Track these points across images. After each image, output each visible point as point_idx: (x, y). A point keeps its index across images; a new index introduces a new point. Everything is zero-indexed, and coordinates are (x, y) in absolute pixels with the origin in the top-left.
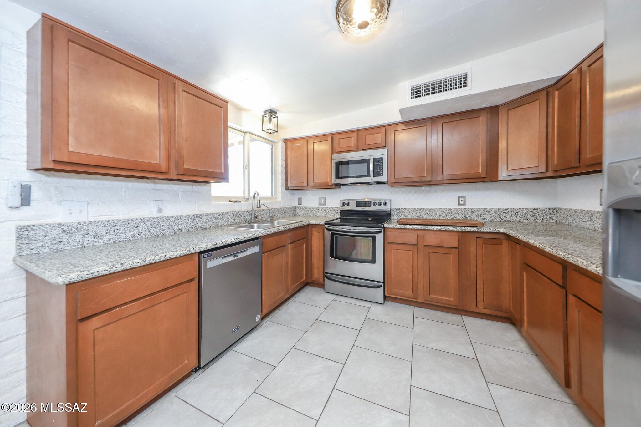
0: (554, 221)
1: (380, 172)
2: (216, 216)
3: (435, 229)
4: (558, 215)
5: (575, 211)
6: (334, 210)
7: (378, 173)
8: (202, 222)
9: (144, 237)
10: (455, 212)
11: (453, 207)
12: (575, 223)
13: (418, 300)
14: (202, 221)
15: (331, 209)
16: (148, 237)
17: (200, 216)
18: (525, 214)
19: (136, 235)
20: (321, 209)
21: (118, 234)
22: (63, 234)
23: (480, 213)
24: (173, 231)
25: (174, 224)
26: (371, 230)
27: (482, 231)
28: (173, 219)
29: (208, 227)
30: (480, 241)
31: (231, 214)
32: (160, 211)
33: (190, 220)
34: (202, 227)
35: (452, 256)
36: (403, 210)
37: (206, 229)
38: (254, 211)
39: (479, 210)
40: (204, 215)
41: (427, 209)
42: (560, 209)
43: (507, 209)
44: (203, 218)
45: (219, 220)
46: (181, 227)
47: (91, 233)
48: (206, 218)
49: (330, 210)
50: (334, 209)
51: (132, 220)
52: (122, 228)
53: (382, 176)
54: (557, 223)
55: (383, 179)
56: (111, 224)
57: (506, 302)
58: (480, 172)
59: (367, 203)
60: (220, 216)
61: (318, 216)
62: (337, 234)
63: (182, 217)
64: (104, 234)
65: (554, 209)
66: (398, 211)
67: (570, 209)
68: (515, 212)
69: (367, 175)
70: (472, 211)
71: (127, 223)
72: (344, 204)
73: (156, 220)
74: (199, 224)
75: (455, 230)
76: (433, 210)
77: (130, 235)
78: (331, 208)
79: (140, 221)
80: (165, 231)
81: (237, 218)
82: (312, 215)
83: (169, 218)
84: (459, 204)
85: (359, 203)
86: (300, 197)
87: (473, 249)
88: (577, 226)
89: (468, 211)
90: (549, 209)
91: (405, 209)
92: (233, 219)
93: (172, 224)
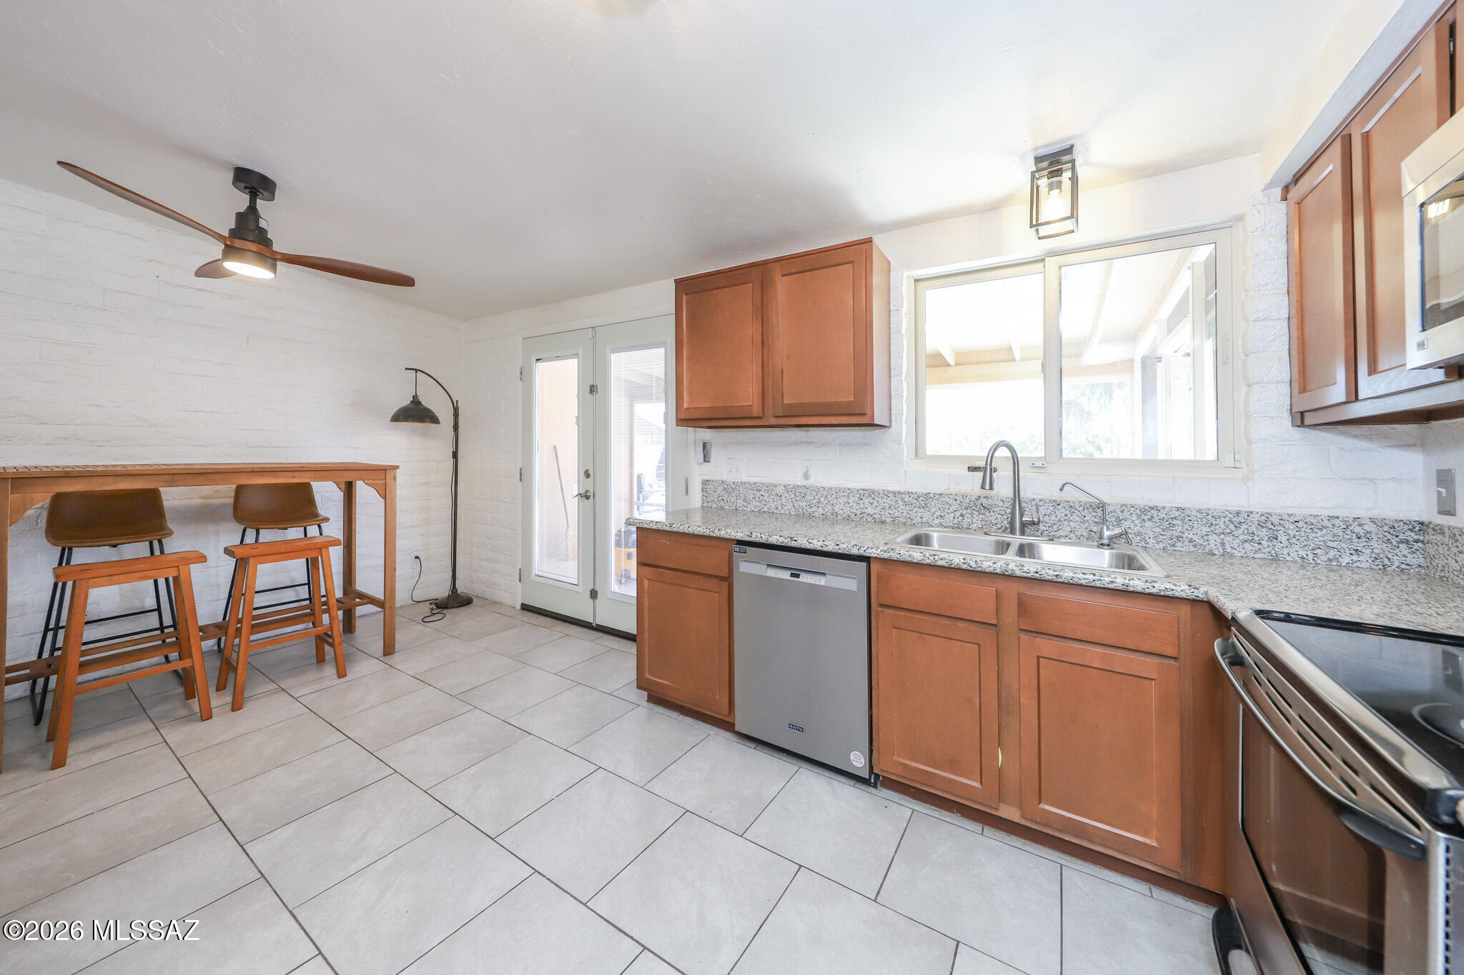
2: (907, 498)
8: (876, 506)
9: (788, 512)
14: (876, 504)
16: (793, 513)
17: (872, 493)
19: (780, 508)
21: (763, 502)
22: (724, 493)
24: (824, 513)
25: (827, 501)
28: (824, 492)
29: (888, 520)
31: (951, 501)
32: (806, 476)
33: (852, 499)
34: (876, 516)
37: (883, 522)
38: (1019, 501)
40: (880, 492)
44: (877, 499)
45: (915, 510)
46: (836, 508)
47: (742, 496)
48: (884, 500)
51: (776, 486)
52: (766, 495)
60: (919, 500)
63: (838, 490)
64: (751, 499)
73: (801, 490)
74: (870, 510)
77: (773, 505)
79: (783, 488)
80: (813, 509)
81: (972, 514)
83: (817, 490)
92: (958, 514)
93: (822, 499)
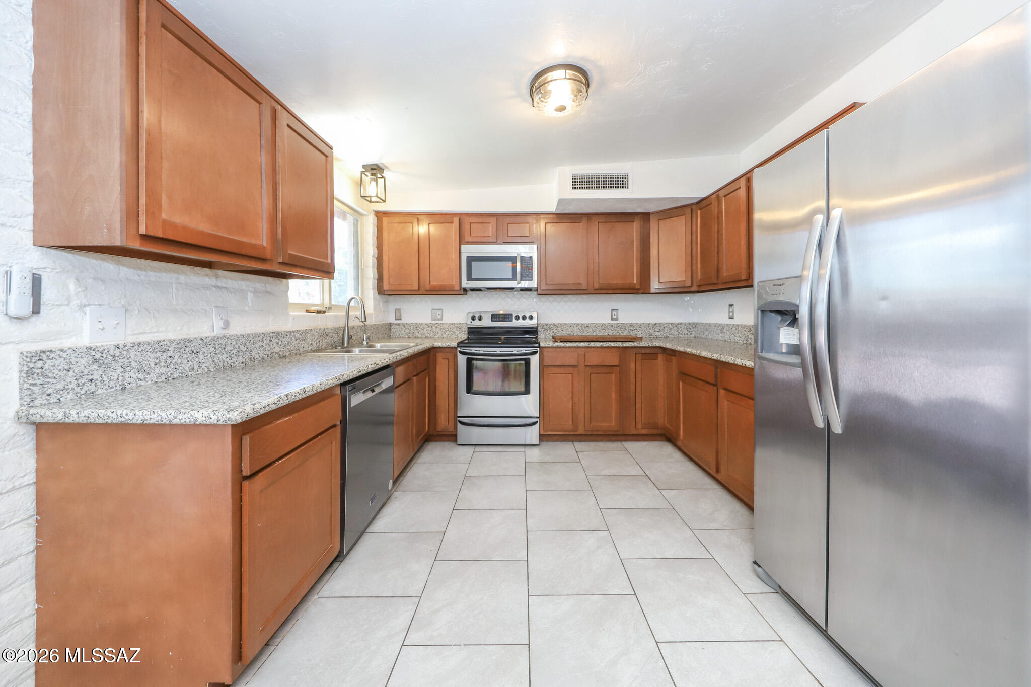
0: (693, 335)
1: (529, 274)
2: (297, 335)
3: (597, 346)
4: (696, 330)
5: (710, 325)
6: (457, 327)
7: (527, 276)
8: (281, 345)
9: (206, 370)
10: (608, 327)
11: (606, 322)
12: (710, 336)
13: (579, 433)
14: (280, 343)
15: (452, 326)
16: (212, 370)
17: (278, 334)
18: (670, 329)
19: (196, 368)
20: (436, 326)
21: (172, 366)
22: (94, 367)
23: (632, 328)
24: (244, 361)
25: (245, 349)
26: (523, 351)
27: (641, 345)
28: (243, 340)
29: (287, 354)
30: (639, 356)
31: (315, 333)
32: (227, 324)
33: (265, 342)
34: (281, 353)
35: (613, 376)
36: (551, 326)
37: (285, 357)
38: (348, 328)
39: (631, 325)
40: (283, 333)
41: (578, 324)
42: (697, 323)
43: (656, 324)
44: (281, 339)
45: (301, 343)
46: (253, 354)
47: (134, 364)
48: (285, 339)
49: (450, 327)
50: (456, 325)
51: (190, 341)
52: (177, 355)
53: (532, 280)
54: (695, 337)
55: (534, 284)
56: (161, 347)
57: (662, 419)
58: (635, 282)
59: (507, 317)
60: (302, 335)
61: (431, 337)
62: (477, 359)
63: (255, 335)
64: (152, 365)
65: (693, 324)
66: (545, 327)
67: (706, 324)
68: (662, 327)
69: (511, 277)
70: (624, 326)
71: (183, 344)
72: (473, 318)
73: (221, 341)
74: (277, 350)
75: (617, 345)
76: (585, 325)
77: (187, 367)
78: (452, 324)
79: (200, 342)
80: (234, 360)
81: (322, 339)
82: (420, 336)
83: (237, 338)
84: (612, 319)
85: (495, 317)
86: (398, 307)
87: (632, 366)
88: (712, 339)
89: (620, 326)
90: (690, 324)
91: (554, 324)
92: (318, 340)
93: (242, 347)
